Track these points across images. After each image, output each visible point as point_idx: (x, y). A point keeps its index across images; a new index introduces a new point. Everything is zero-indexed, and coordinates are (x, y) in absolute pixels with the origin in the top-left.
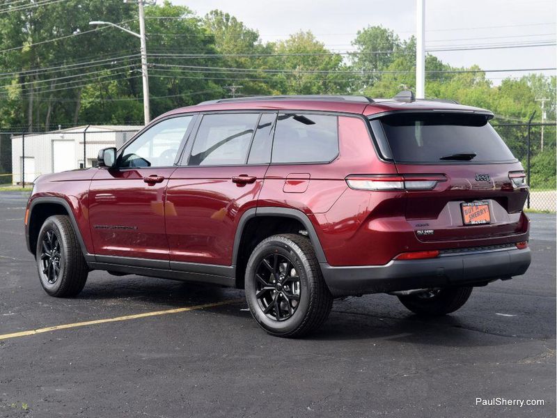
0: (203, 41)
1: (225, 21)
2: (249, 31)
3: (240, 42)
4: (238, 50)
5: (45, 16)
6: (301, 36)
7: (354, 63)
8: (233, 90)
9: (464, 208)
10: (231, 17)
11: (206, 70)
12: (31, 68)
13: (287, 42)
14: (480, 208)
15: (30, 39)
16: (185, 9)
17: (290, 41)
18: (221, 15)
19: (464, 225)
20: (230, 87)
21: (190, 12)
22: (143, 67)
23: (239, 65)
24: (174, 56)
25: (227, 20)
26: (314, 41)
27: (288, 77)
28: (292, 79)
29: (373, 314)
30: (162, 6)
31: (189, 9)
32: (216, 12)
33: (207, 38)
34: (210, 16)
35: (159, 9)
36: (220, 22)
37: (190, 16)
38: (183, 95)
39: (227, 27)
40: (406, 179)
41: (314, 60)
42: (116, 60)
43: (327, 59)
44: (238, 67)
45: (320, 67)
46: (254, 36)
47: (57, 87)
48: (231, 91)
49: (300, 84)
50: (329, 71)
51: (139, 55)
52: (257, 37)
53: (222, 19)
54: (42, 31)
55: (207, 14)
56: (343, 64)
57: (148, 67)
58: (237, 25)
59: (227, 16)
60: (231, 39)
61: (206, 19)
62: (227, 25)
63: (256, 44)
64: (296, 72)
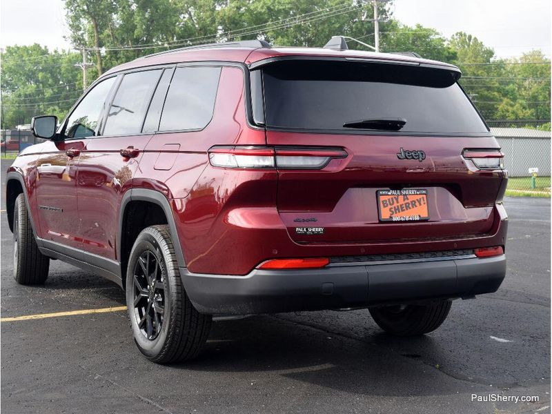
0: (447, 57)
1: (467, 40)
2: (487, 49)
3: (480, 59)
4: (477, 65)
6: (533, 54)
9: (382, 198)
10: (473, 38)
13: (520, 59)
14: (411, 198)
16: (433, 31)
17: (523, 58)
18: (465, 35)
19: (381, 222)
21: (438, 34)
25: (470, 39)
26: (544, 59)
27: (520, 88)
28: (523, 89)
30: (414, 28)
31: (437, 31)
32: (461, 34)
33: (451, 55)
34: (455, 37)
35: (412, 31)
36: (464, 42)
37: (437, 37)
39: (469, 46)
40: (279, 152)
46: (491, 53)
52: (493, 54)
53: (465, 39)
55: (453, 35)
58: (478, 44)
59: (470, 37)
60: (472, 56)
61: (452, 40)
62: (469, 44)
63: (492, 60)
64: (526, 84)
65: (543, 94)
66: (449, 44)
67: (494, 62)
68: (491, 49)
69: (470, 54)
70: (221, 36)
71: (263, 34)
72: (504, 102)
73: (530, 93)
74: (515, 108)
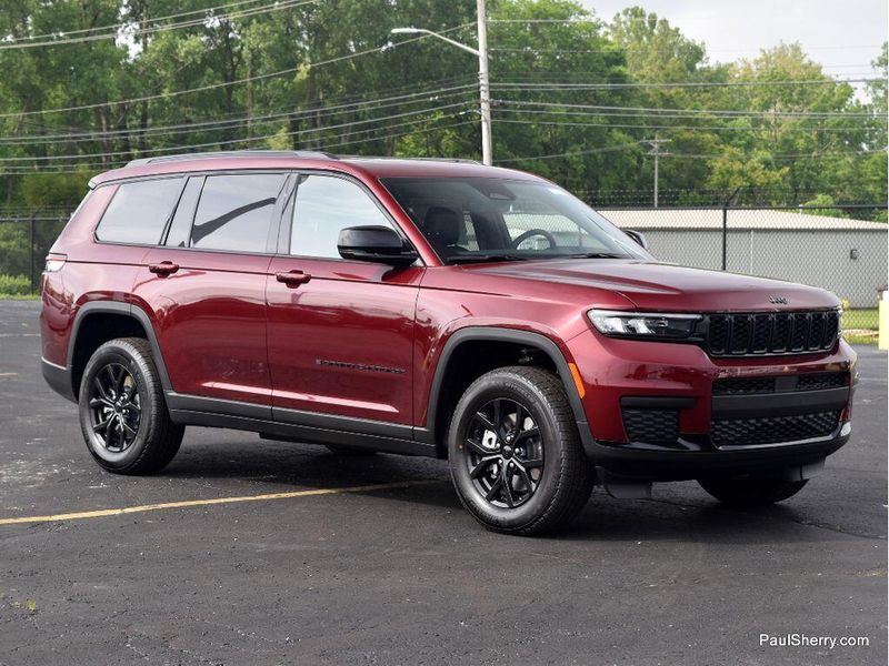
0: (605, 59)
1: (647, 25)
2: (689, 44)
4: (667, 75)
5: (333, 18)
6: (781, 53)
7: (876, 99)
8: (656, 146)
10: (659, 18)
11: (610, 111)
12: (310, 107)
13: (757, 62)
15: (308, 59)
16: (575, 7)
17: (761, 61)
18: (642, 14)
20: (651, 142)
21: (585, 13)
22: (483, 105)
23: (668, 102)
24: (556, 87)
25: (653, 24)
26: (805, 61)
27: (756, 123)
28: (763, 127)
29: (677, 501)
31: (584, 8)
32: (634, 12)
33: (613, 56)
34: (623, 18)
36: (639, 29)
37: (584, 19)
38: (568, 154)
39: (650, 36)
41: (802, 93)
42: (437, 94)
43: (825, 92)
44: (665, 106)
45: (812, 106)
46: (697, 53)
47: (352, 138)
48: (652, 147)
49: (775, 136)
50: (830, 113)
51: (476, 85)
52: (702, 54)
53: (641, 23)
54: (327, 44)
55: (618, 15)
56: (854, 102)
57: (492, 106)
58: (669, 33)
59: (653, 17)
60: (656, 58)
61: (614, 23)
62: (652, 33)
63: (698, 66)
64: (770, 115)
65: (805, 134)
66: (607, 34)
67: (702, 70)
68: (698, 43)
69: (654, 54)
70: (126, 19)
71: (217, 13)
72: (726, 155)
73: (779, 134)
74: (747, 167)
